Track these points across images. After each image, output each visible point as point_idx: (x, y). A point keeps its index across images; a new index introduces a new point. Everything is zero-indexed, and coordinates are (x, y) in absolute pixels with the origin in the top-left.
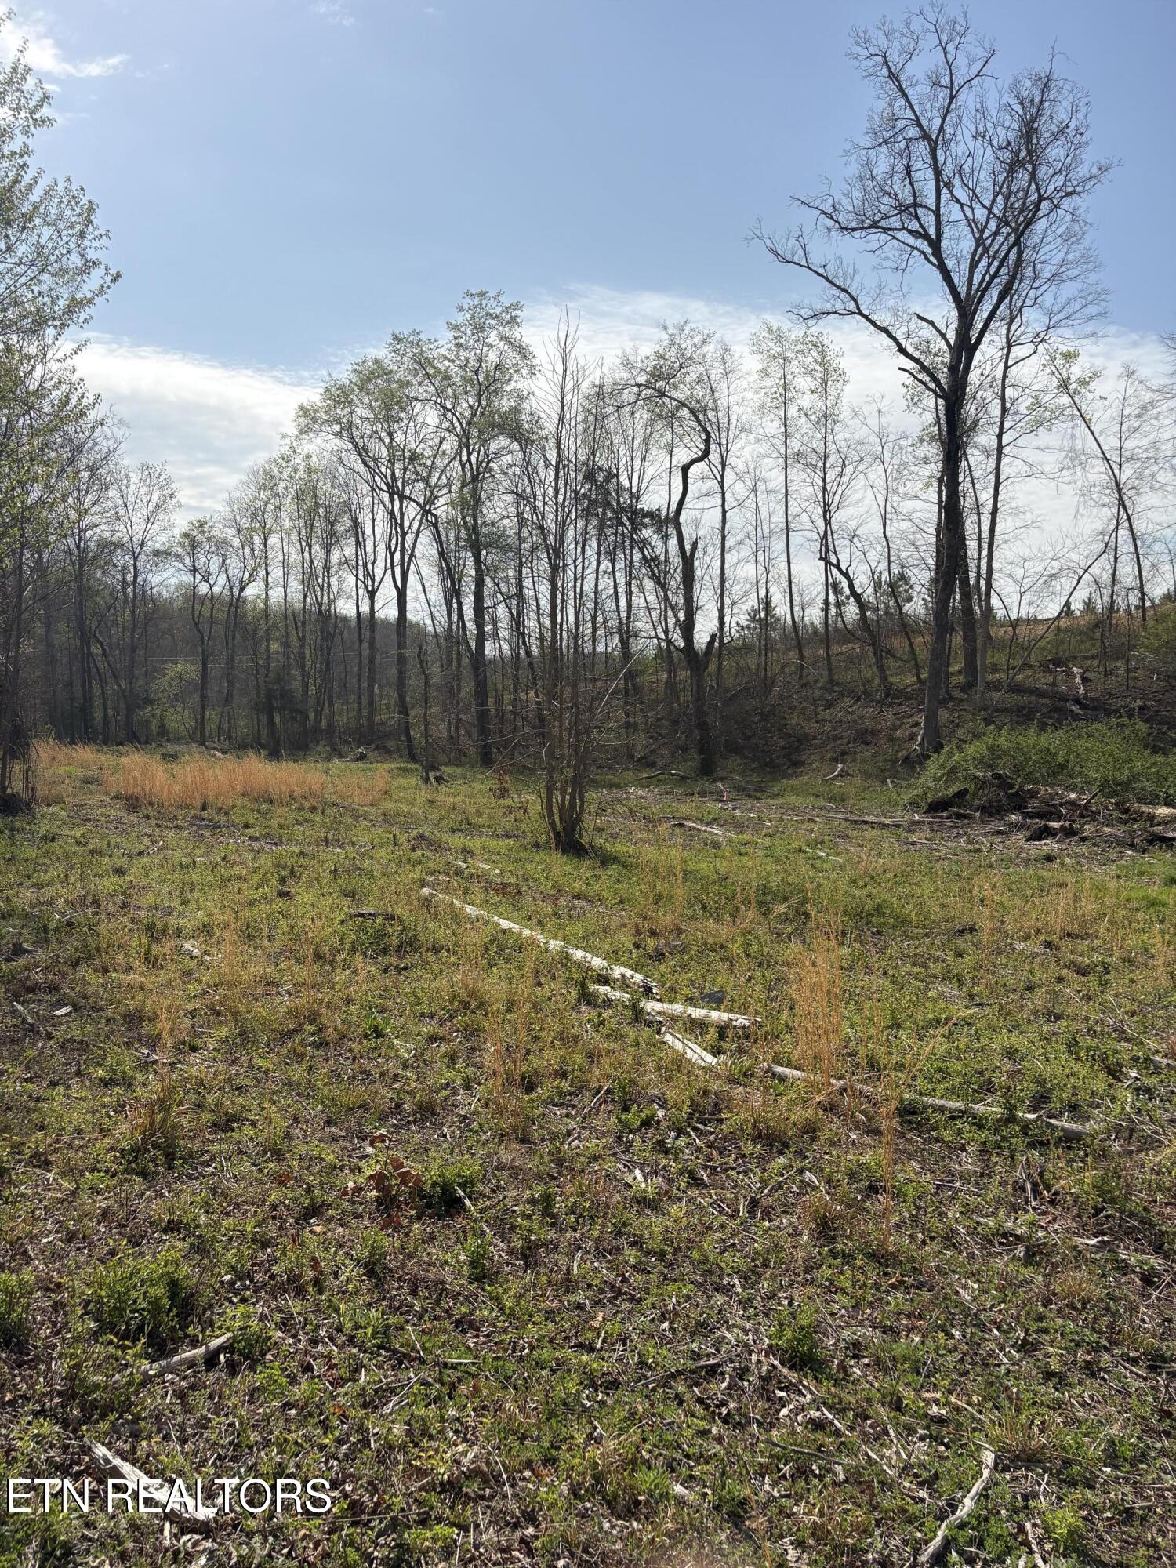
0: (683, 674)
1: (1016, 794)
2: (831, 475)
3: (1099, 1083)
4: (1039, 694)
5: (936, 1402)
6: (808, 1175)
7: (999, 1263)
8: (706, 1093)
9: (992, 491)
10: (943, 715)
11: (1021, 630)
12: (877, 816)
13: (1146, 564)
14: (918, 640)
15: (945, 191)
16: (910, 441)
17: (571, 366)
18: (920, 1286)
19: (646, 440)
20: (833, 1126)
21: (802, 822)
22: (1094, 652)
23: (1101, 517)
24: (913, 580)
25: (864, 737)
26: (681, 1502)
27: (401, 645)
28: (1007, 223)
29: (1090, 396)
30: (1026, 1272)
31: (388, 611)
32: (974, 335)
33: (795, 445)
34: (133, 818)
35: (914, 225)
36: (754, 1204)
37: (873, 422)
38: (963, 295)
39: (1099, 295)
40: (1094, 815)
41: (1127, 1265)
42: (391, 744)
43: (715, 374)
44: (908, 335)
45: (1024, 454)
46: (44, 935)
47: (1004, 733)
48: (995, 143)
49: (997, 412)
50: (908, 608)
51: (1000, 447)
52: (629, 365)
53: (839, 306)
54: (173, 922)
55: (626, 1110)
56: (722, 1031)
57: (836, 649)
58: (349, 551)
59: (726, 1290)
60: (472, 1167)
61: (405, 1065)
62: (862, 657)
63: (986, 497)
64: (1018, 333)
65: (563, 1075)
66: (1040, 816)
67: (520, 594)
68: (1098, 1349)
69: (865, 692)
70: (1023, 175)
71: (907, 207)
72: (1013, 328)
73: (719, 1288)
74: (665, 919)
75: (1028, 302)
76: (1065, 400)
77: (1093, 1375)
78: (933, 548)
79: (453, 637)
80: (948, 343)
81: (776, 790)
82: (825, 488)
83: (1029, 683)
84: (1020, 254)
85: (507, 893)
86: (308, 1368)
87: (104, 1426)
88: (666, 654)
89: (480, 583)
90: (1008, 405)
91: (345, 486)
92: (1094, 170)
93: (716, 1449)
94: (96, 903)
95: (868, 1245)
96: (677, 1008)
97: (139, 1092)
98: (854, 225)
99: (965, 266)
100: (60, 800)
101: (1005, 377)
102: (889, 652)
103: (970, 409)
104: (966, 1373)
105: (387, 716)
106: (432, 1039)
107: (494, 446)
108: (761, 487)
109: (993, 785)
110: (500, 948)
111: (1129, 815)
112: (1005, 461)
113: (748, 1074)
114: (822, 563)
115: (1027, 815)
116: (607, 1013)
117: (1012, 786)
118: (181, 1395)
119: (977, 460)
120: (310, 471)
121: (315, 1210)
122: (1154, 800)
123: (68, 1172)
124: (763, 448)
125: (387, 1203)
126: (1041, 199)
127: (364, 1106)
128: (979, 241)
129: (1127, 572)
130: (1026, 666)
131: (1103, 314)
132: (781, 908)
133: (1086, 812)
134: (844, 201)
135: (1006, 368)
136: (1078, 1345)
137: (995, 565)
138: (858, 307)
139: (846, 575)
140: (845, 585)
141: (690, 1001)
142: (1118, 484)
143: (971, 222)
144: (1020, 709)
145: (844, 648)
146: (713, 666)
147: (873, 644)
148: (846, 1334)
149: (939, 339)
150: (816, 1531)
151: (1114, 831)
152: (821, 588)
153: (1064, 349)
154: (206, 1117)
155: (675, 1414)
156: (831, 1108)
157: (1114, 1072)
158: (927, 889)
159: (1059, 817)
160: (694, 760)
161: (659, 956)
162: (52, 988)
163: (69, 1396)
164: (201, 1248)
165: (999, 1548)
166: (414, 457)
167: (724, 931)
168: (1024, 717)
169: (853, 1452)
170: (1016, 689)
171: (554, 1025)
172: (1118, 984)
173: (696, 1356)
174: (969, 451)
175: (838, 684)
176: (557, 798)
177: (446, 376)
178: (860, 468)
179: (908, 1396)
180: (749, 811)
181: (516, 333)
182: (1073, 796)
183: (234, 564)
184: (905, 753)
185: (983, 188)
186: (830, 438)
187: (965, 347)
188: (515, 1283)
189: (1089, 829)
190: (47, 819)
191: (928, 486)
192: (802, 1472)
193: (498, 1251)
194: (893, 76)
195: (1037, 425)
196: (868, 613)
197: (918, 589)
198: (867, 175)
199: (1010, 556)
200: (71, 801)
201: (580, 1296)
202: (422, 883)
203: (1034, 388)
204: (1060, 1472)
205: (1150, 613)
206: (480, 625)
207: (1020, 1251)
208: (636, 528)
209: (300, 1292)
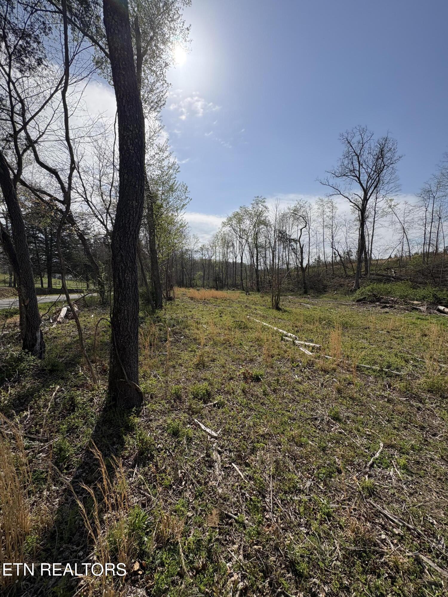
0: (300, 272)
1: (378, 298)
2: (334, 229)
3: (403, 364)
4: (383, 276)
5: (368, 431)
6: (334, 379)
7: (381, 402)
8: (310, 360)
11: (379, 262)
12: (345, 303)
13: (411, 246)
14: (354, 264)
15: (361, 166)
16: (352, 221)
17: (278, 210)
18: (362, 405)
19: (292, 224)
20: (339, 369)
21: (328, 304)
22: (397, 266)
23: (399, 236)
24: (353, 251)
25: (341, 285)
26: (311, 445)
27: (241, 267)
28: (376, 172)
29: (396, 209)
30: (388, 405)
31: (239, 261)
32: (368, 197)
33: (325, 224)
34: (192, 301)
35: (354, 174)
36: (322, 384)
37: (343, 217)
38: (365, 189)
39: (399, 186)
40: (398, 303)
41: (413, 405)
42: (239, 287)
43: (308, 210)
44: (352, 198)
45: (380, 222)
46: (178, 323)
47: (375, 285)
48: (373, 154)
49: (374, 213)
50: (351, 257)
51: (374, 221)
52: (289, 209)
53: (336, 193)
54: (201, 321)
55: (293, 363)
56: (313, 348)
57: (334, 267)
58: (232, 249)
59: (317, 402)
60: (262, 372)
61: (247, 351)
62: (340, 268)
63: (371, 232)
65: (279, 355)
66: (384, 303)
67: (265, 257)
68: (407, 423)
69: (341, 276)
70: (380, 161)
71: (352, 171)
72: (378, 195)
73: (316, 402)
74: (299, 324)
75: (381, 189)
76: (390, 210)
77: (406, 429)
79: (252, 265)
80: (362, 199)
81: (321, 297)
82: (332, 232)
83: (381, 273)
84: (379, 179)
85: (264, 318)
86: (233, 409)
87: (196, 416)
88: (297, 268)
89: (257, 255)
90: (376, 212)
91: (231, 237)
92: (398, 158)
93: (318, 435)
94: (187, 317)
95: (349, 395)
96: (302, 342)
97: (197, 353)
98: (339, 175)
99: (366, 182)
100: (179, 298)
101: (375, 206)
102: (347, 267)
103: (367, 213)
104: (374, 425)
105: (238, 282)
106: (251, 346)
107: (260, 227)
108: (318, 233)
109: (372, 296)
110: (264, 328)
111: (406, 303)
112: (375, 224)
113: (319, 357)
114: (332, 248)
115: (381, 303)
116: (287, 343)
117: (377, 296)
118: (210, 412)
119: (368, 224)
120: (224, 234)
121: (232, 378)
122: (414, 300)
123: (186, 368)
124: (318, 225)
125: (245, 378)
126: (384, 166)
127: (239, 359)
128: (369, 176)
129: (406, 248)
130: (380, 270)
132: (324, 322)
133: (396, 302)
134: (337, 171)
135: (376, 203)
136: (402, 422)
137: (373, 247)
138: (340, 193)
139: (337, 251)
140: (337, 253)
141: (306, 341)
142: (403, 228)
143: (367, 172)
144: (379, 279)
145: (336, 266)
146: (307, 270)
147: (343, 265)
148: (345, 414)
149: (359, 198)
150: (342, 455)
151: (403, 307)
152: (331, 254)
153: (390, 198)
154: (210, 359)
155: (309, 427)
156: (338, 365)
157: (407, 361)
158: (357, 319)
159: (389, 303)
160: (303, 290)
161: (297, 332)
162: (180, 333)
163: (189, 409)
164: (211, 384)
165: (386, 465)
166: (244, 230)
167: (312, 327)
168: (380, 281)
169: (349, 439)
170: (378, 275)
171: (276, 345)
172: (406, 341)
173: (312, 415)
174: (367, 222)
175: (335, 274)
176: (274, 298)
177: (251, 214)
178: (340, 228)
179: (361, 429)
180: (315, 301)
181: (265, 204)
182: (392, 299)
183: (210, 252)
184: (351, 289)
185: (370, 165)
186: (333, 222)
187: (365, 200)
188: (273, 397)
189: (397, 306)
190: (177, 301)
191: (356, 230)
192: (337, 442)
193: (268, 390)
194: (349, 143)
195: (383, 216)
196: (342, 259)
197: (354, 253)
198: (343, 165)
199: (377, 245)
200: (181, 298)
201: (286, 400)
202: (247, 315)
203: (383, 208)
204: (400, 450)
205: (412, 257)
206: (257, 263)
207: (386, 400)
208: (290, 242)
209: (230, 394)
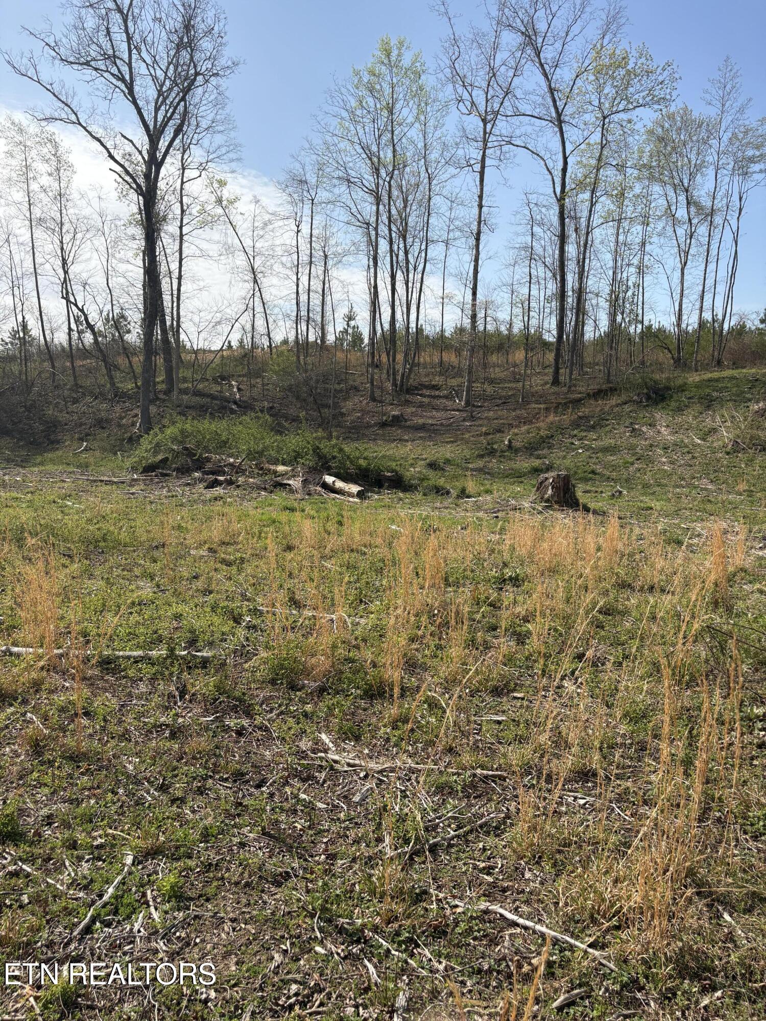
1: (198, 460)
2: (67, 238)
3: (227, 627)
4: (213, 397)
5: (100, 836)
6: (29, 715)
7: (153, 743)
9: (178, 264)
10: (153, 409)
11: (200, 356)
12: (109, 476)
13: (270, 321)
14: (135, 360)
15: (134, 51)
16: (122, 222)
18: (100, 769)
20: (56, 679)
21: (56, 482)
22: (244, 372)
23: (244, 288)
24: (129, 319)
25: (101, 424)
28: (177, 85)
29: (235, 211)
30: (169, 745)
32: (159, 155)
33: (37, 212)
35: (114, 70)
38: (151, 127)
39: (236, 147)
40: (243, 471)
41: (229, 727)
44: (115, 147)
47: (189, 421)
48: (167, 27)
49: (178, 212)
50: (127, 337)
51: (181, 236)
53: (64, 116)
57: (79, 363)
62: (97, 369)
64: (189, 160)
66: (213, 473)
68: (206, 778)
69: (100, 393)
70: (185, 55)
71: (109, 57)
72: (186, 157)
75: (194, 142)
76: (220, 211)
77: (201, 794)
78: (142, 298)
80: (143, 158)
81: (38, 461)
82: (62, 249)
83: (206, 391)
84: (186, 111)
90: (185, 208)
92: (230, 63)
95: (66, 751)
98: (72, 59)
99: (151, 107)
101: (182, 189)
102: (115, 366)
103: (161, 207)
104: (122, 814)
108: (13, 240)
109: (183, 454)
111: (263, 471)
112: (185, 245)
114: (64, 301)
115: (205, 473)
117: (195, 455)
119: (167, 241)
122: (276, 462)
124: (12, 211)
126: (197, 74)
128: (160, 92)
130: (204, 379)
131: (239, 160)
133: (239, 470)
134: (64, 40)
135: (183, 183)
136: (194, 779)
137: (182, 313)
138: (78, 120)
139: (82, 311)
140: (82, 318)
142: (253, 269)
143: (155, 78)
144: (199, 406)
145: (84, 362)
147: (104, 361)
148: (43, 812)
149: (137, 154)
151: (255, 481)
152: (65, 319)
153: (217, 177)
157: (237, 620)
159: (223, 473)
165: (128, 911)
168: (202, 411)
169: (37, 884)
170: (198, 394)
172: (248, 569)
174: (162, 234)
175: (81, 387)
178: (88, 236)
179: (82, 838)
180: (16, 476)
182: (232, 460)
184: (129, 434)
185: (161, 58)
186: (64, 211)
187: (154, 163)
189: (241, 480)
191: (136, 255)
195: (204, 224)
196: (100, 339)
197: (133, 324)
198: (79, 26)
203: (201, 199)
204: (173, 855)
205: (274, 350)
207: (167, 733)
